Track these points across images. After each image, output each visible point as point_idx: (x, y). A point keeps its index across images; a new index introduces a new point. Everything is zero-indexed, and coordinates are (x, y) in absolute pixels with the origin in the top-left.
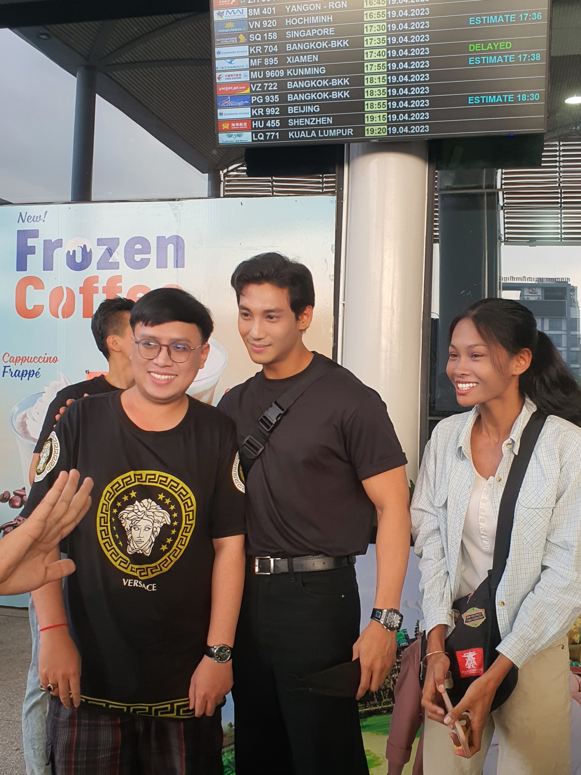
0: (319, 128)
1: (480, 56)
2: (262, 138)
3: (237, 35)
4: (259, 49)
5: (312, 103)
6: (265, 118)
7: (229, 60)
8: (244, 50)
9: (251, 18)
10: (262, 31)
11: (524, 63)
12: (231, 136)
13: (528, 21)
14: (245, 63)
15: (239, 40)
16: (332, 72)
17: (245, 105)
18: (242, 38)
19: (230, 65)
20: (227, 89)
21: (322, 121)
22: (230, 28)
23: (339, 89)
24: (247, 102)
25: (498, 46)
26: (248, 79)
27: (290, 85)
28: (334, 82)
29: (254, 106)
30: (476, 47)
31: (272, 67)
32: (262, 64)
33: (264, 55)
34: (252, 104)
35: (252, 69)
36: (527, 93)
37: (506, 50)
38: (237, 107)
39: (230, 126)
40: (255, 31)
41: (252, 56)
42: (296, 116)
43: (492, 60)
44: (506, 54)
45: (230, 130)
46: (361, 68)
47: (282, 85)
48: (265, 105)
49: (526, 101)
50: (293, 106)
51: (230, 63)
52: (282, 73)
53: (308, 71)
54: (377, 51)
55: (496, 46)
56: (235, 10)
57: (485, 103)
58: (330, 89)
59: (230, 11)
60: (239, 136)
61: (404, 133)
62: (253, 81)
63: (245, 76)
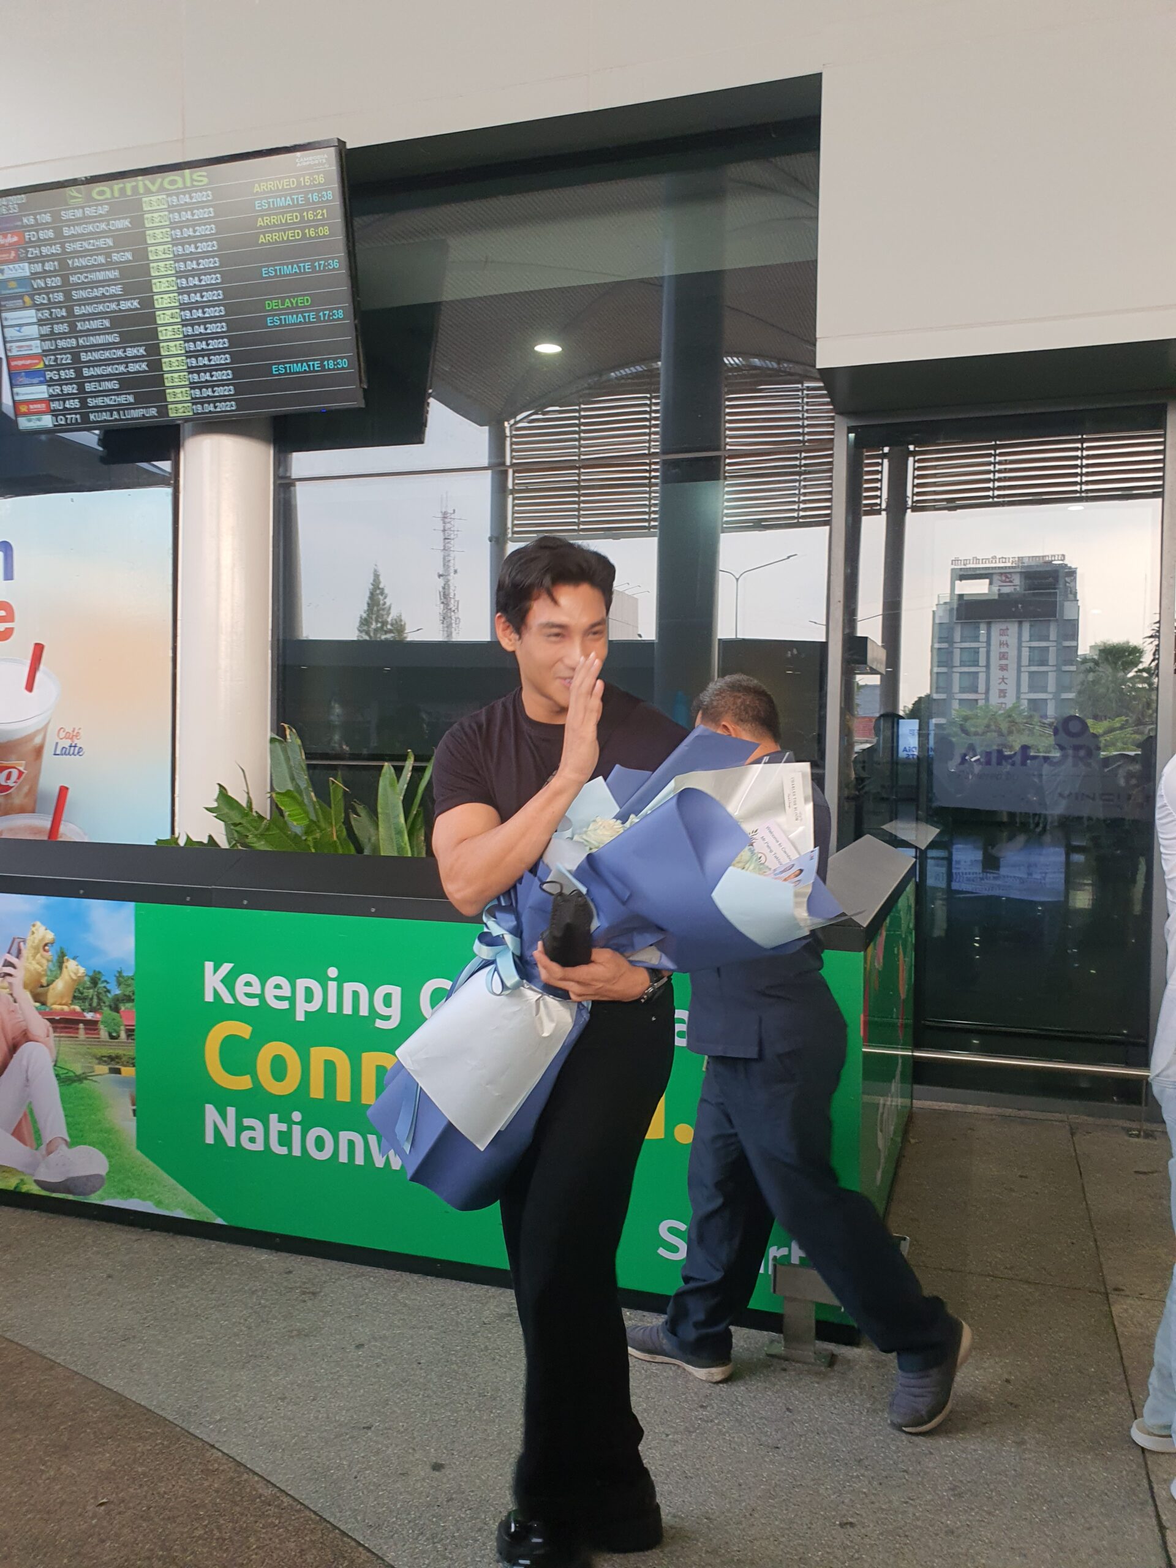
0: (120, 408)
1: (278, 315)
2: (63, 422)
3: (21, 297)
4: (47, 314)
5: (109, 377)
6: (63, 397)
7: (17, 328)
8: (31, 315)
9: (35, 275)
10: (47, 290)
11: (327, 321)
12: (30, 421)
13: (324, 270)
14: (34, 331)
15: (24, 302)
16: (127, 339)
17: (41, 383)
18: (27, 299)
19: (19, 334)
20: (20, 363)
21: (122, 399)
22: (13, 289)
23: (136, 359)
24: (42, 379)
25: (297, 302)
26: (40, 351)
27: (84, 357)
28: (131, 352)
29: (50, 383)
30: (273, 304)
31: (63, 336)
32: (52, 333)
33: (52, 321)
34: (47, 381)
35: (43, 338)
36: (335, 359)
37: (305, 307)
38: (32, 384)
39: (28, 409)
40: (39, 291)
41: (41, 322)
42: (96, 394)
43: (292, 319)
44: (306, 312)
45: (29, 413)
46: (154, 334)
47: (76, 357)
48: (61, 382)
49: (334, 369)
50: (90, 382)
51: (19, 331)
52: (74, 342)
53: (100, 340)
54: (168, 312)
55: (294, 302)
56: (16, 266)
57: (291, 373)
58: (125, 360)
59: (11, 266)
60: (39, 420)
61: (210, 412)
62: (46, 353)
63: (36, 347)
